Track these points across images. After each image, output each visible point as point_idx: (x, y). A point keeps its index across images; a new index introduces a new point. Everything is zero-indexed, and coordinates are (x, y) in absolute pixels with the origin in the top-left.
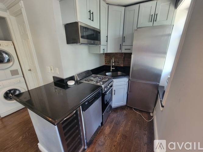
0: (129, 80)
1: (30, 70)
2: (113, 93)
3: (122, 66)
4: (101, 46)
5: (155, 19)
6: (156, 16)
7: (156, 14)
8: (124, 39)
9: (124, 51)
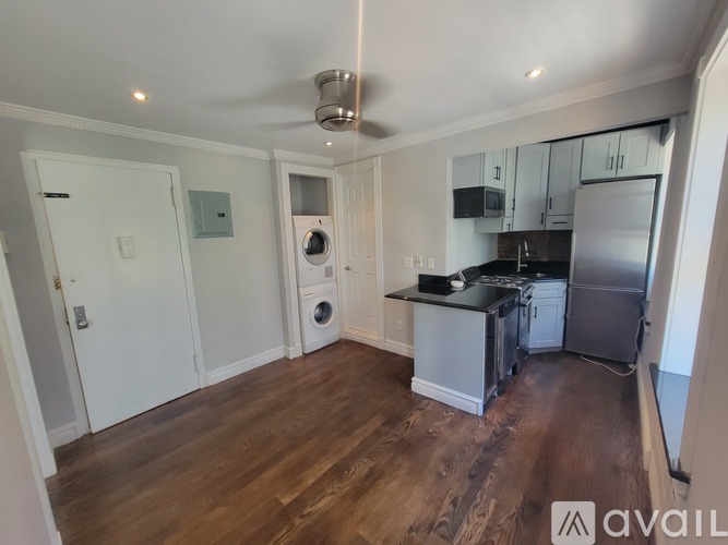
0: (568, 285)
1: (348, 269)
2: (533, 314)
3: (545, 259)
4: (505, 219)
5: (620, 165)
6: (620, 159)
7: (621, 155)
8: (549, 202)
9: (550, 227)
